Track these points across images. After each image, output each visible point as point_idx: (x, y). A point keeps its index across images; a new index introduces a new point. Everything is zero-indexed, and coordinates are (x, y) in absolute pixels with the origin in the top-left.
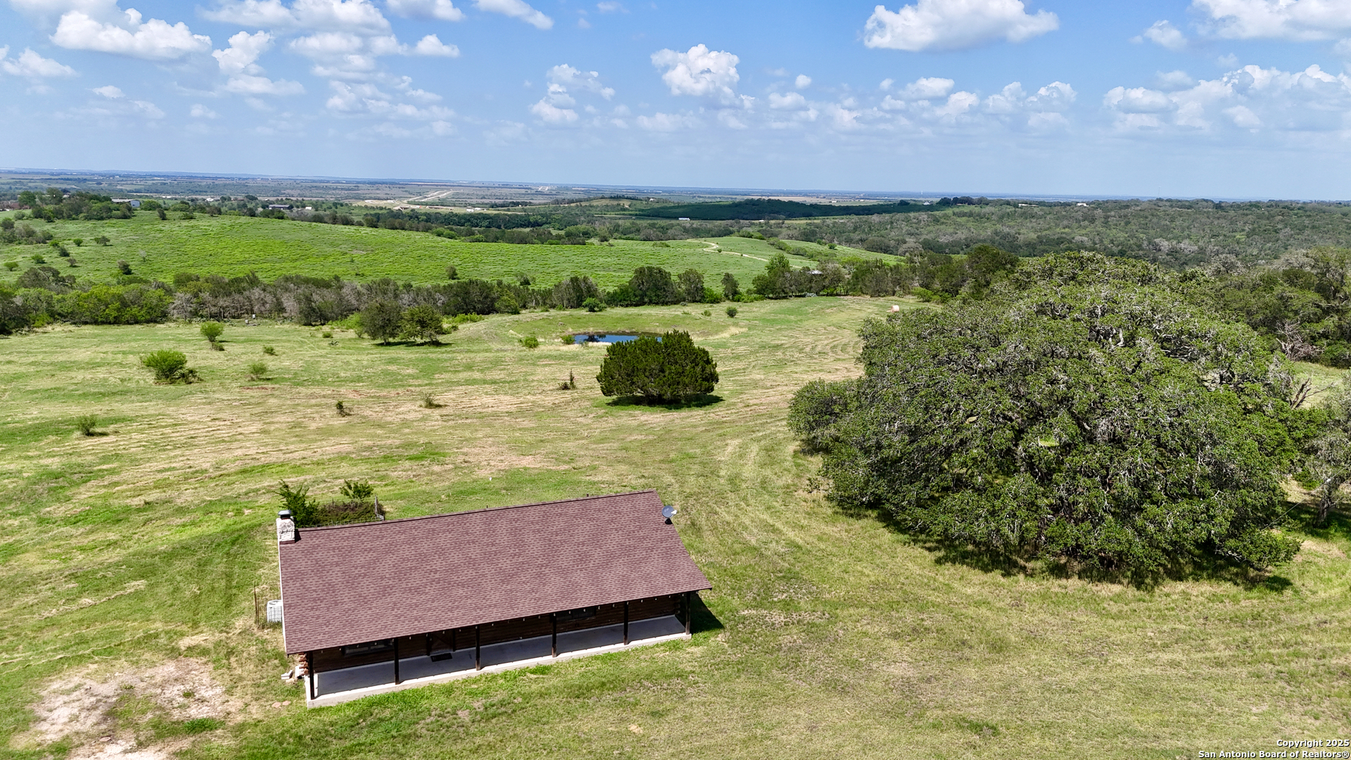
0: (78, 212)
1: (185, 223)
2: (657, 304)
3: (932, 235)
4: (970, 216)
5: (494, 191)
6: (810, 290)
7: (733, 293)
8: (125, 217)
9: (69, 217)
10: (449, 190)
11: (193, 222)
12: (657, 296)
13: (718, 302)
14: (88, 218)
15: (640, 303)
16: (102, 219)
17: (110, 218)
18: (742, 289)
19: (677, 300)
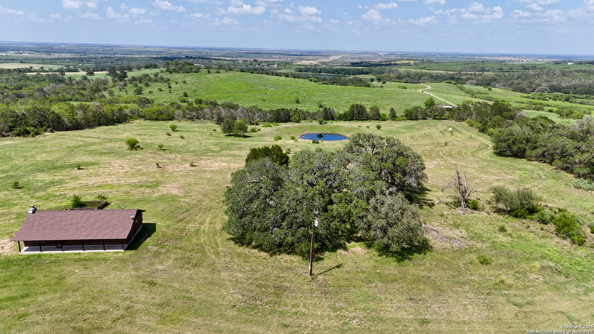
0: (181, 70)
1: (216, 75)
2: (358, 120)
3: (558, 82)
4: (584, 72)
5: (359, 56)
6: (429, 116)
7: (393, 116)
8: (196, 72)
9: (178, 72)
10: (340, 55)
11: (219, 74)
12: (359, 117)
13: (385, 120)
14: (184, 72)
15: (351, 120)
16: (188, 73)
17: (191, 72)
18: (398, 114)
19: (368, 119)
